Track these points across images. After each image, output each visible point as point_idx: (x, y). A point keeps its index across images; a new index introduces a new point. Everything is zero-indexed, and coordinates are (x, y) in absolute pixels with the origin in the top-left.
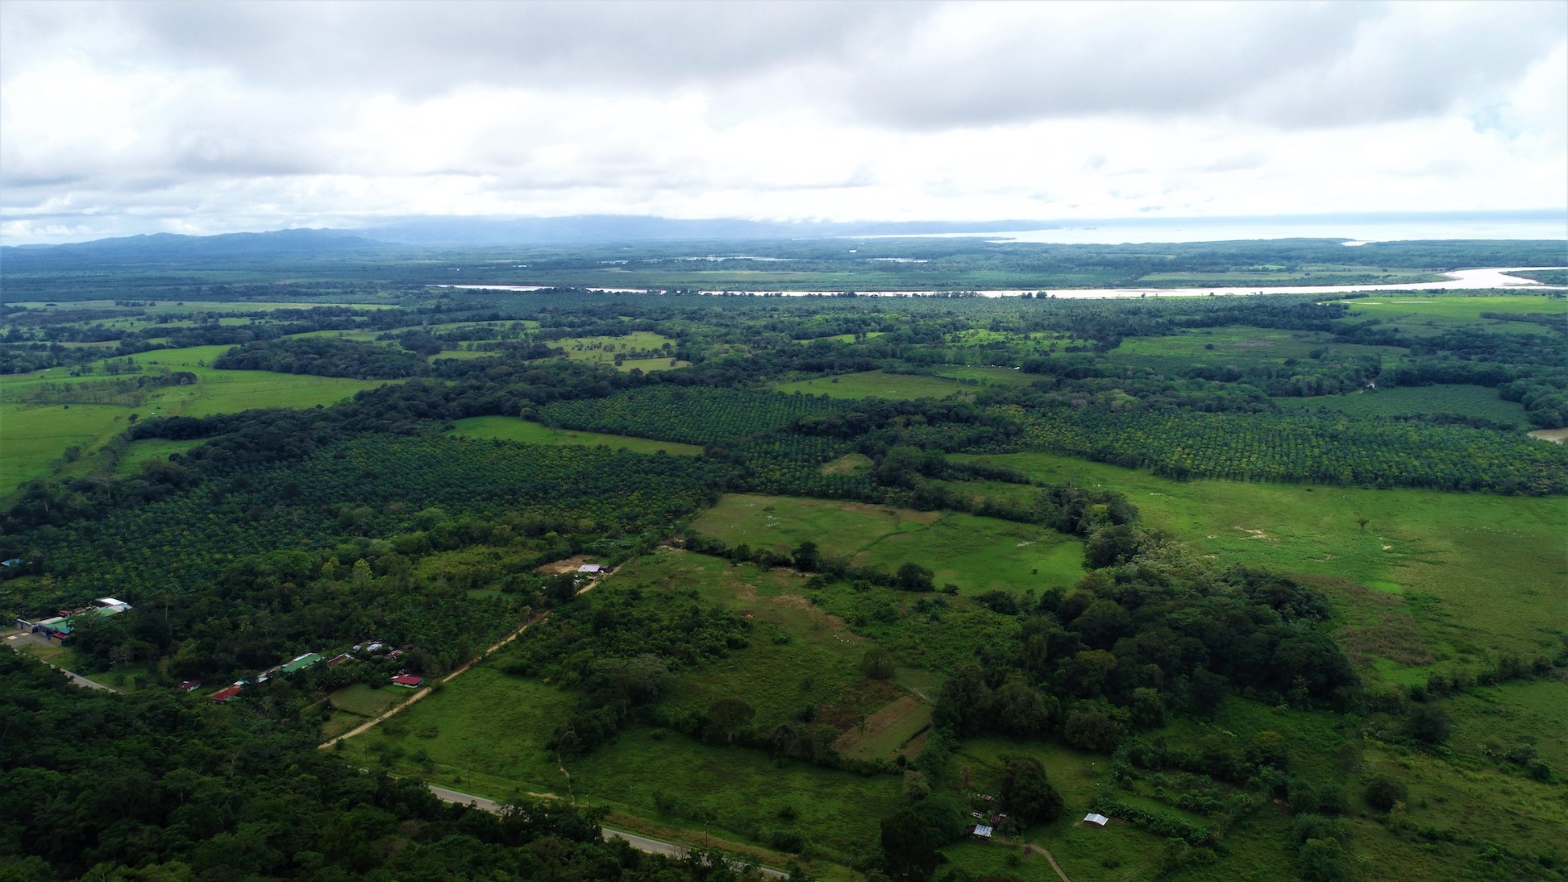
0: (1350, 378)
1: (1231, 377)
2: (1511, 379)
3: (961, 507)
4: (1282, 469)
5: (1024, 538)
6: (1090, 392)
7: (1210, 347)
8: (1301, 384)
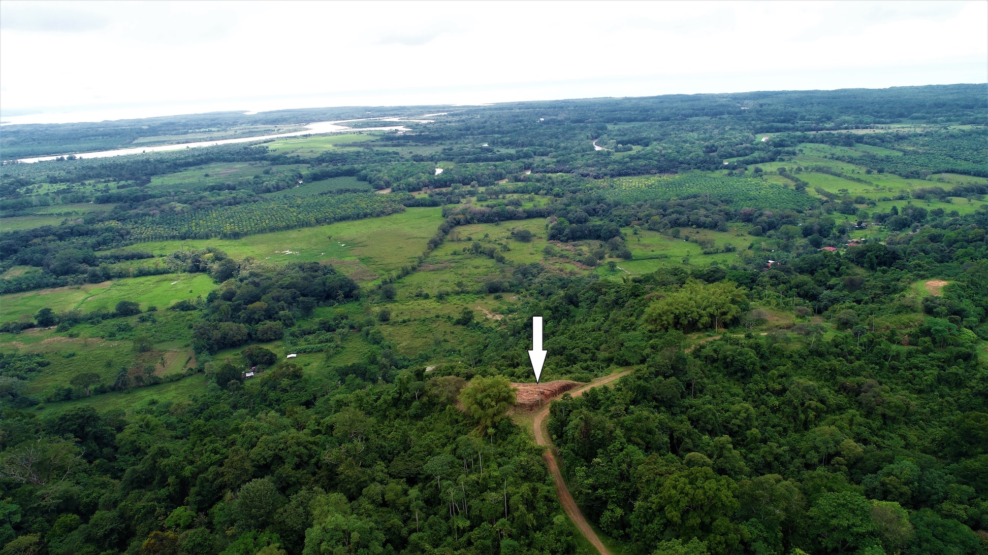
0: (291, 180)
1: (232, 188)
2: (359, 171)
3: (121, 275)
4: (284, 224)
5: (173, 280)
6: (157, 206)
7: (207, 175)
8: (269, 186)
